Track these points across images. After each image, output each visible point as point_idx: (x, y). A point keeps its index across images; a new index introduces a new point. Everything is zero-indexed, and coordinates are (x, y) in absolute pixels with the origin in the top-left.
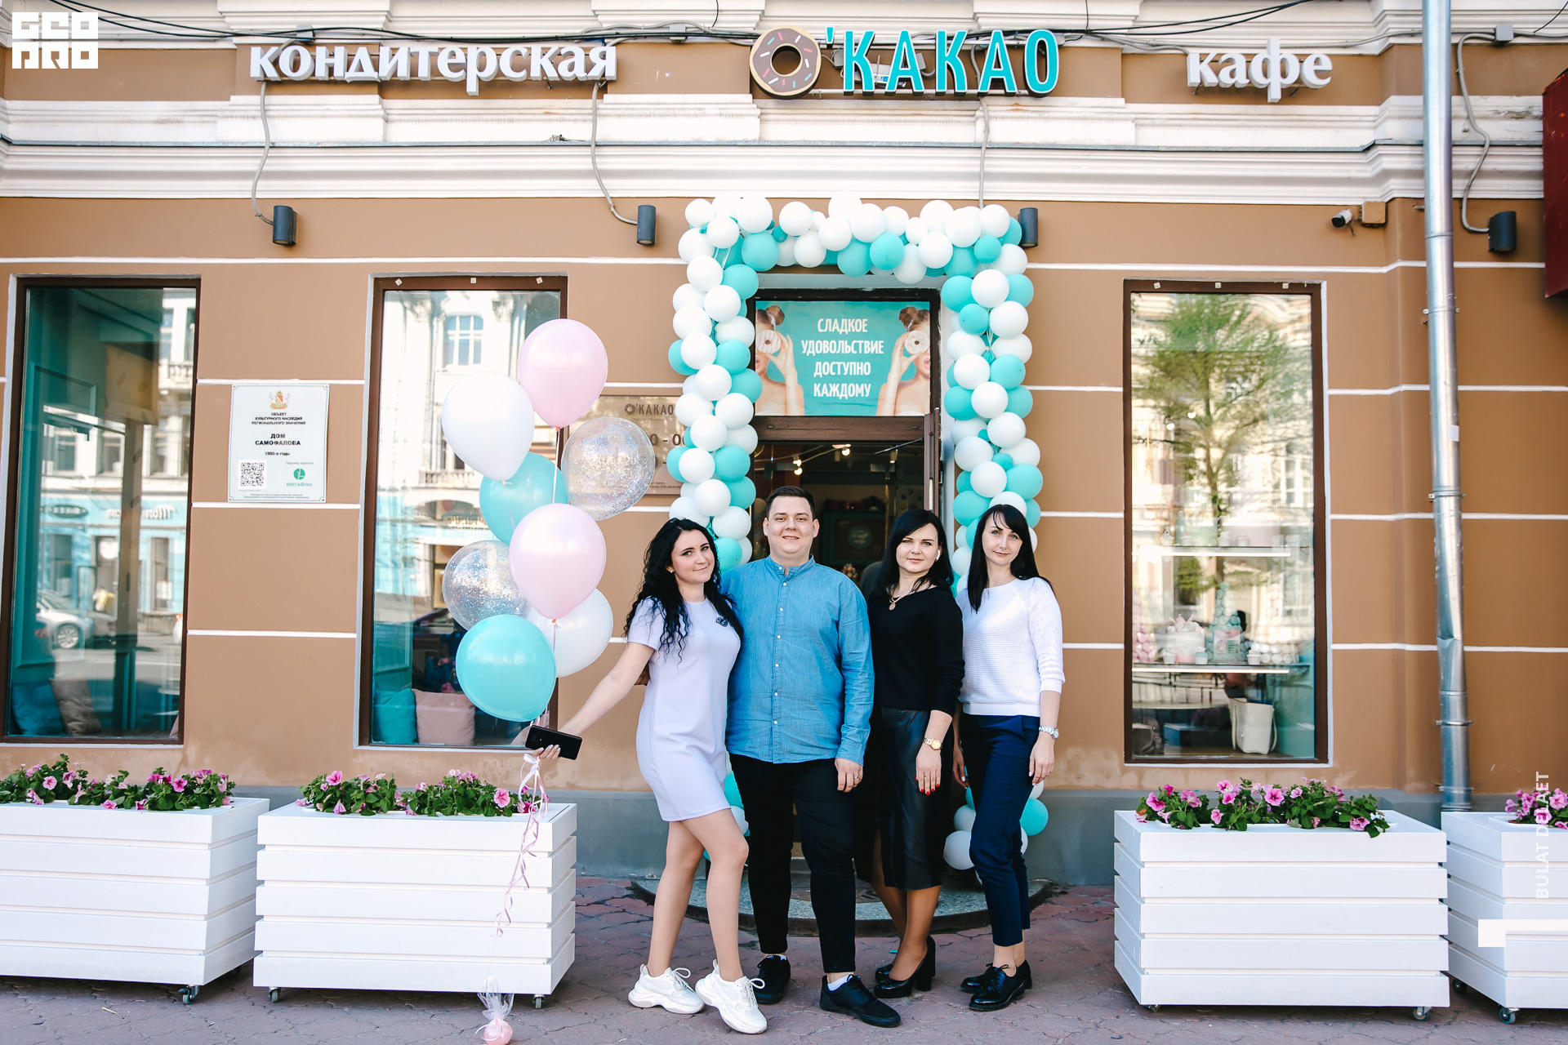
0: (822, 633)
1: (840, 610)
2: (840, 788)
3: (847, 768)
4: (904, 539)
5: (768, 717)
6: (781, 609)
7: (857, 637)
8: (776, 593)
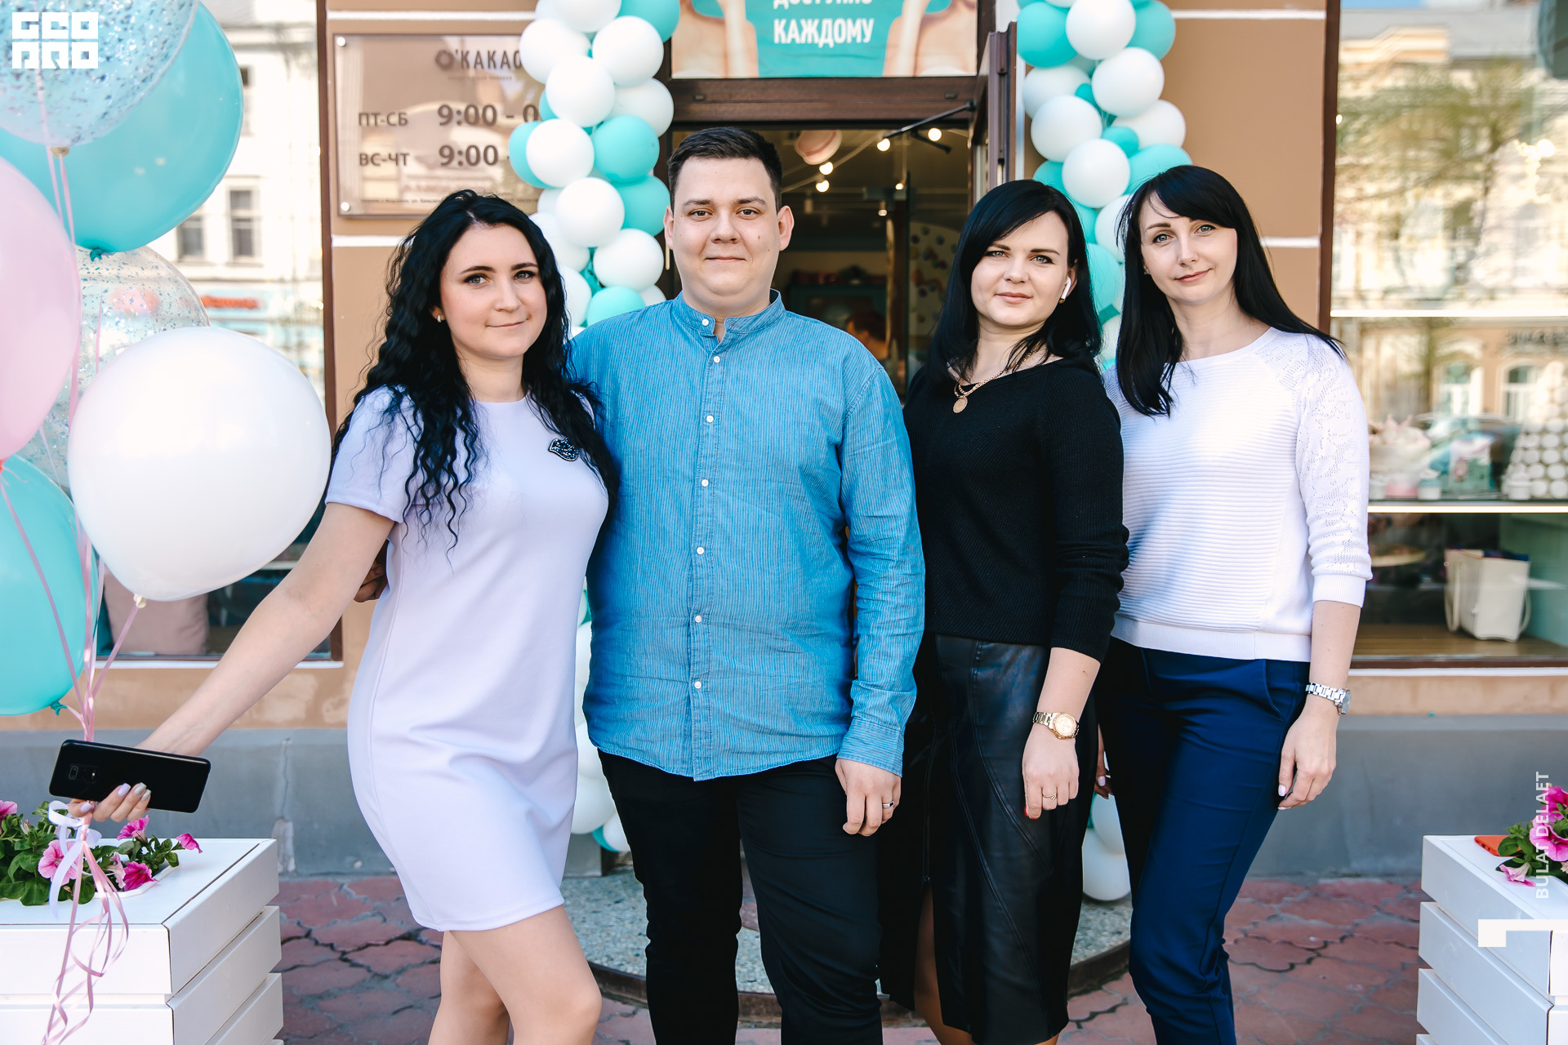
0: (806, 474)
1: (845, 417)
2: (850, 828)
3: (869, 786)
4: (992, 249)
5: (677, 672)
6: (710, 419)
7: (885, 480)
8: (697, 379)
